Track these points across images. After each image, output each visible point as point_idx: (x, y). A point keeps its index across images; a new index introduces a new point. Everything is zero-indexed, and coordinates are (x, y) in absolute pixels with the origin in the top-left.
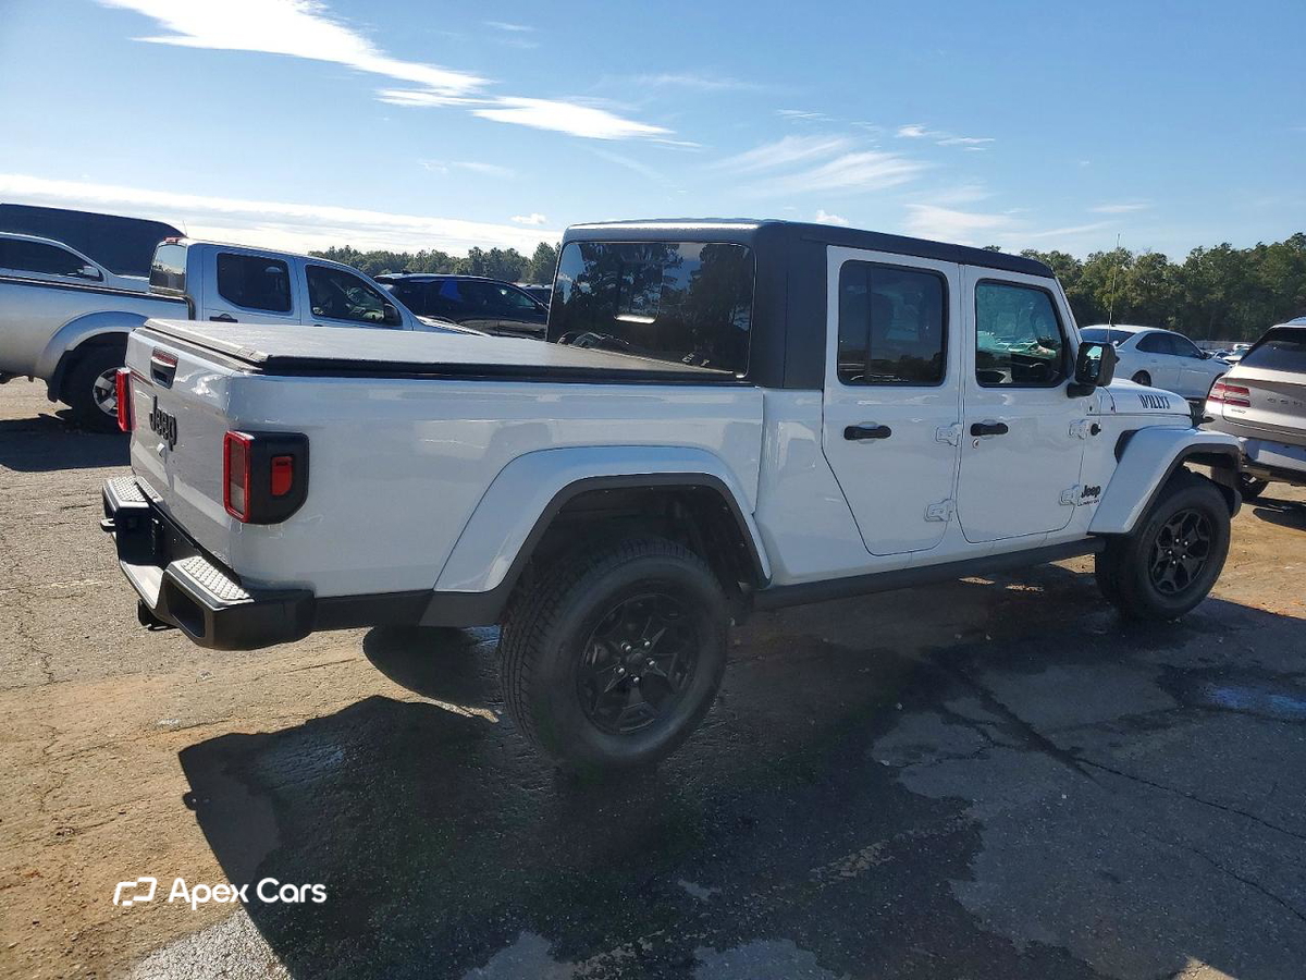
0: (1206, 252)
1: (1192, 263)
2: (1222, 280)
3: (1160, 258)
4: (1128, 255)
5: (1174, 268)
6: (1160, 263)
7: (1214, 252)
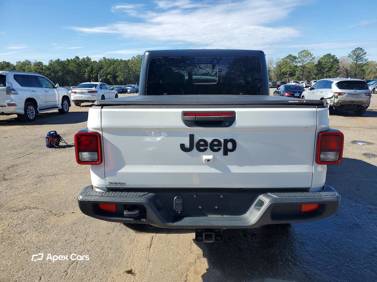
0: (53, 61)
1: (50, 64)
2: (60, 70)
3: (40, 63)
4: (30, 62)
5: (46, 66)
6: (41, 64)
7: (56, 61)
